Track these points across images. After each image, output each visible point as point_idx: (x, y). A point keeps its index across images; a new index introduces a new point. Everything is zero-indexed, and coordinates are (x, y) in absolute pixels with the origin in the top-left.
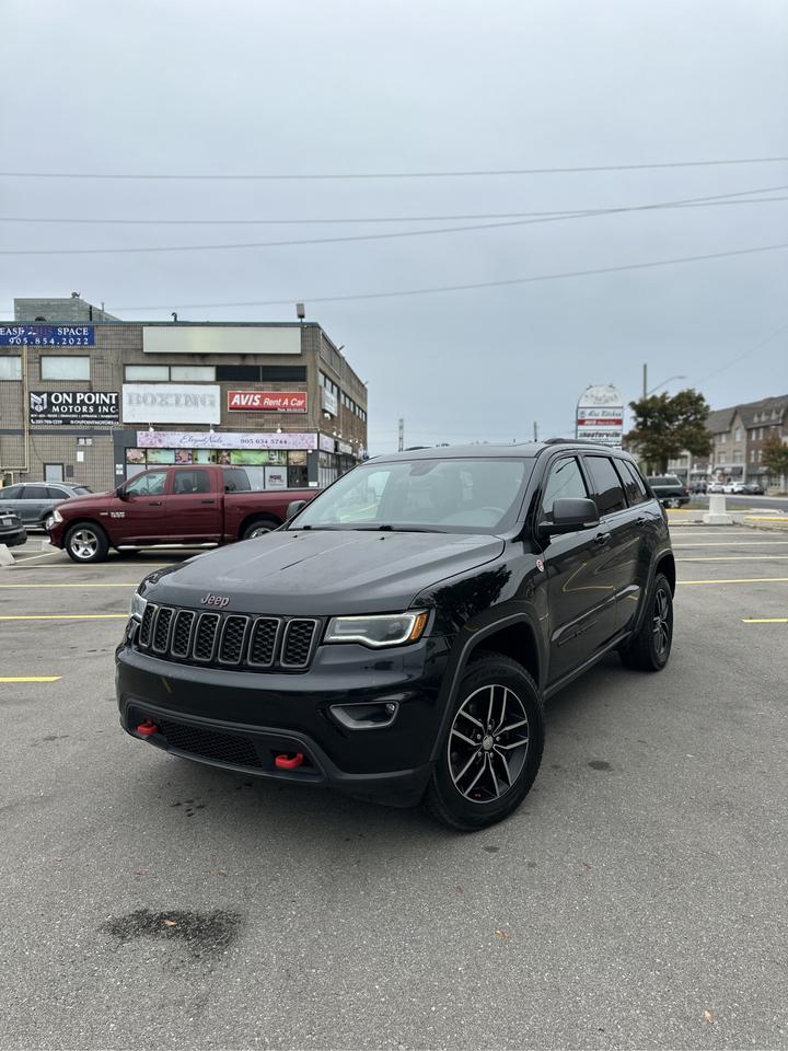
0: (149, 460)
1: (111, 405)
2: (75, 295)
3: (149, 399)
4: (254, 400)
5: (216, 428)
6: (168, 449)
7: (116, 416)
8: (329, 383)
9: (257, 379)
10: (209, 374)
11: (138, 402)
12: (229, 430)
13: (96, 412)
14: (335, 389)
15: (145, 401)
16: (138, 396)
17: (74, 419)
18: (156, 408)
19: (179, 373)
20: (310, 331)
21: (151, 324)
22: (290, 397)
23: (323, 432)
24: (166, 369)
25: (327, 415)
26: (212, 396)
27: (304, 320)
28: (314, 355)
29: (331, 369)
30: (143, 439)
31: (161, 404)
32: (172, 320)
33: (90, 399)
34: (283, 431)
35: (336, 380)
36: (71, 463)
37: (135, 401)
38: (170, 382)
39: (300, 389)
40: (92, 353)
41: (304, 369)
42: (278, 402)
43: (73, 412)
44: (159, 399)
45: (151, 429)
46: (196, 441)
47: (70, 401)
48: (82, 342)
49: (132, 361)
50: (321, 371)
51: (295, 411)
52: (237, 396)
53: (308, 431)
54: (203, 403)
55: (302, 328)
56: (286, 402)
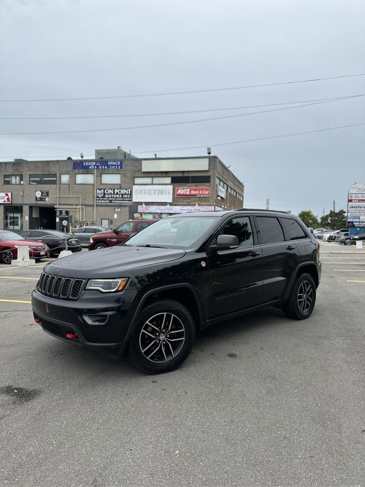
0: (143, 218)
1: (128, 194)
2: (119, 147)
3: (144, 192)
4: (187, 192)
5: (170, 204)
6: (150, 213)
7: (130, 199)
8: (222, 183)
9: (189, 182)
10: (168, 180)
11: (139, 193)
12: (176, 205)
13: (122, 197)
14: (225, 186)
15: (142, 193)
16: (139, 190)
17: (114, 200)
18: (146, 195)
19: (156, 180)
20: (213, 160)
21: (145, 159)
22: (203, 190)
23: (217, 206)
24: (150, 179)
25: (219, 198)
26: (169, 190)
27: (210, 155)
28: (214, 171)
29: (223, 177)
30: (141, 209)
31: (148, 194)
32: (154, 157)
33: (120, 192)
34: (199, 205)
35: (225, 182)
36: (112, 218)
37: (138, 193)
38: (152, 184)
39: (208, 186)
40: (121, 172)
41: (209, 177)
42: (197, 192)
43: (114, 198)
44: (147, 192)
45: (144, 205)
46: (162, 210)
47: (112, 193)
48: (118, 167)
49: (137, 175)
50: (217, 177)
51: (204, 196)
52: (180, 190)
53: (210, 205)
54: (165, 193)
55: (209, 159)
56: (201, 192)
